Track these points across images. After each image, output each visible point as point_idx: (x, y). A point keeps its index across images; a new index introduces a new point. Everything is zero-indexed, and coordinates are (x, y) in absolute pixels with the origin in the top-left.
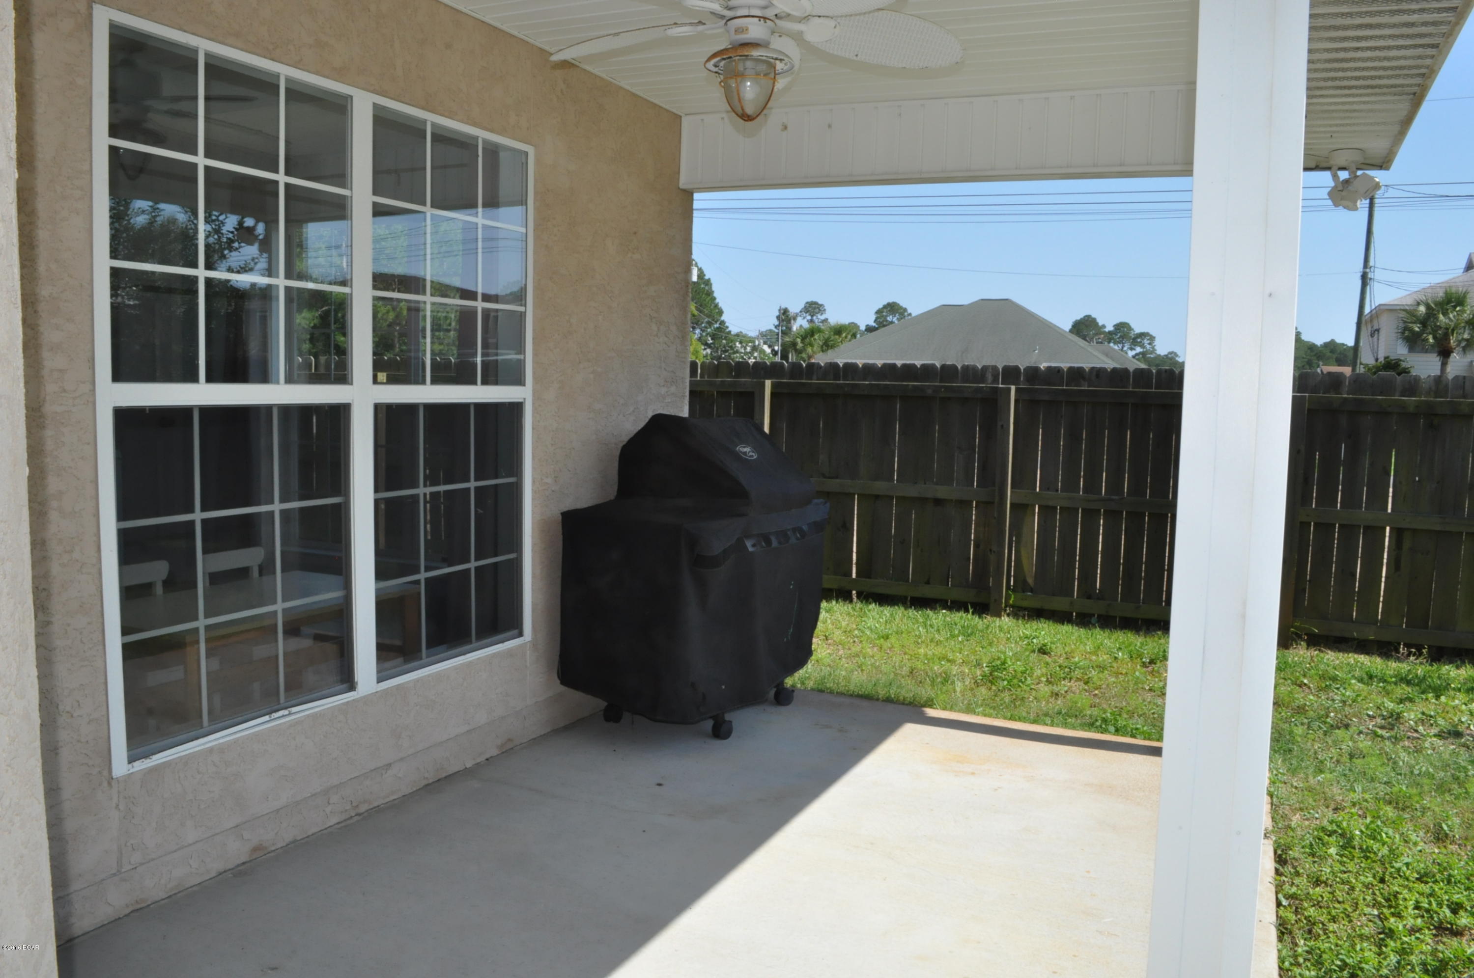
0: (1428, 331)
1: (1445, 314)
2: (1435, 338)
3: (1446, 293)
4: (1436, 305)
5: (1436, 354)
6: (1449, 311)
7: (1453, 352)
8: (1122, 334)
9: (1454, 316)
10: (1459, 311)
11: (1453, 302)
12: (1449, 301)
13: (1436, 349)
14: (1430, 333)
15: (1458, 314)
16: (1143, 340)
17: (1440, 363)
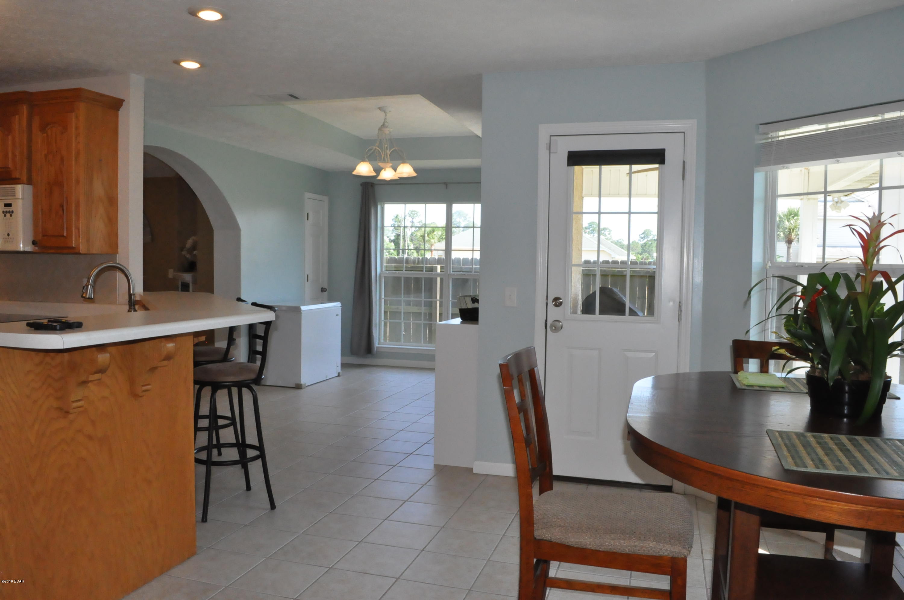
0: (780, 230)
1: (788, 221)
2: (784, 234)
3: (789, 211)
4: (784, 216)
5: (784, 242)
6: (791, 219)
7: (793, 241)
8: (593, 229)
9: (794, 223)
10: (796, 219)
11: (793, 215)
12: (791, 214)
13: (785, 240)
14: (782, 231)
15: (795, 221)
16: (605, 231)
17: (787, 247)
